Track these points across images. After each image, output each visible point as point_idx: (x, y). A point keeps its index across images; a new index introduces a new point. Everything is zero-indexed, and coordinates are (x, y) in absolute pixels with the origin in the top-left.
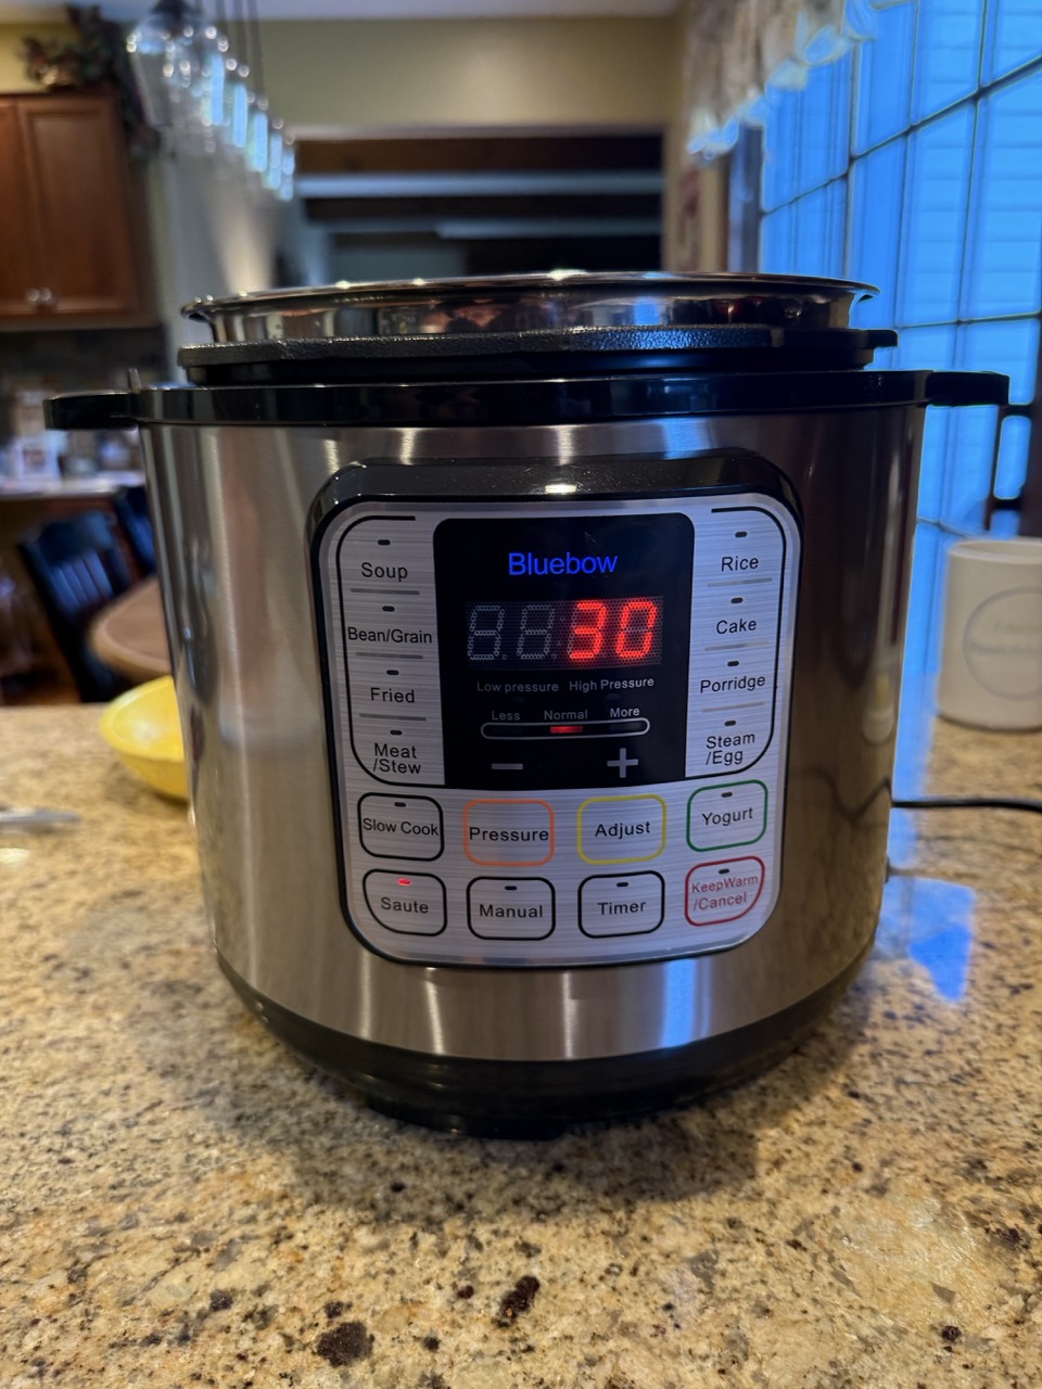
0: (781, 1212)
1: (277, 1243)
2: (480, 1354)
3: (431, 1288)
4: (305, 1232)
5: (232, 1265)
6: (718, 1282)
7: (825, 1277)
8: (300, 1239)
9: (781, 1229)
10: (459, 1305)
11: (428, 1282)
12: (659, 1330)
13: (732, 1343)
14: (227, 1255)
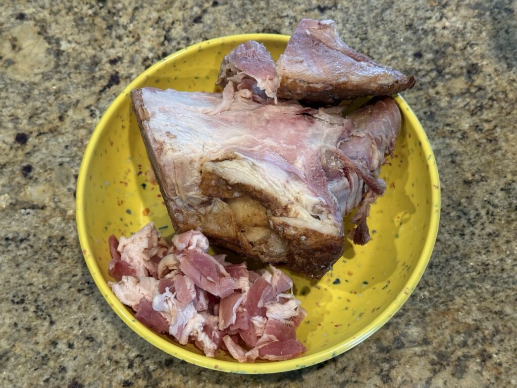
1: (484, 361)
4: (497, 354)
5: (465, 374)
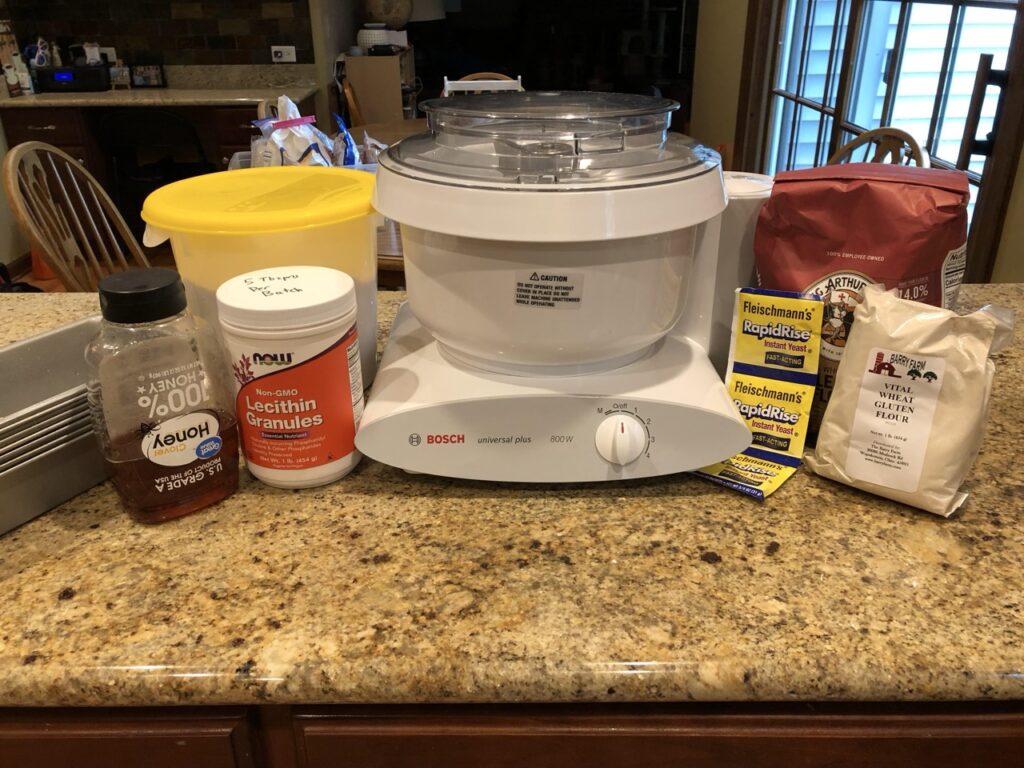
0: (872, 527)
2: (763, 563)
3: (736, 544)
6: (851, 547)
7: (893, 547)
8: (676, 527)
9: (872, 533)
10: (750, 549)
11: (734, 542)
12: (830, 559)
13: (859, 563)
14: (649, 531)
